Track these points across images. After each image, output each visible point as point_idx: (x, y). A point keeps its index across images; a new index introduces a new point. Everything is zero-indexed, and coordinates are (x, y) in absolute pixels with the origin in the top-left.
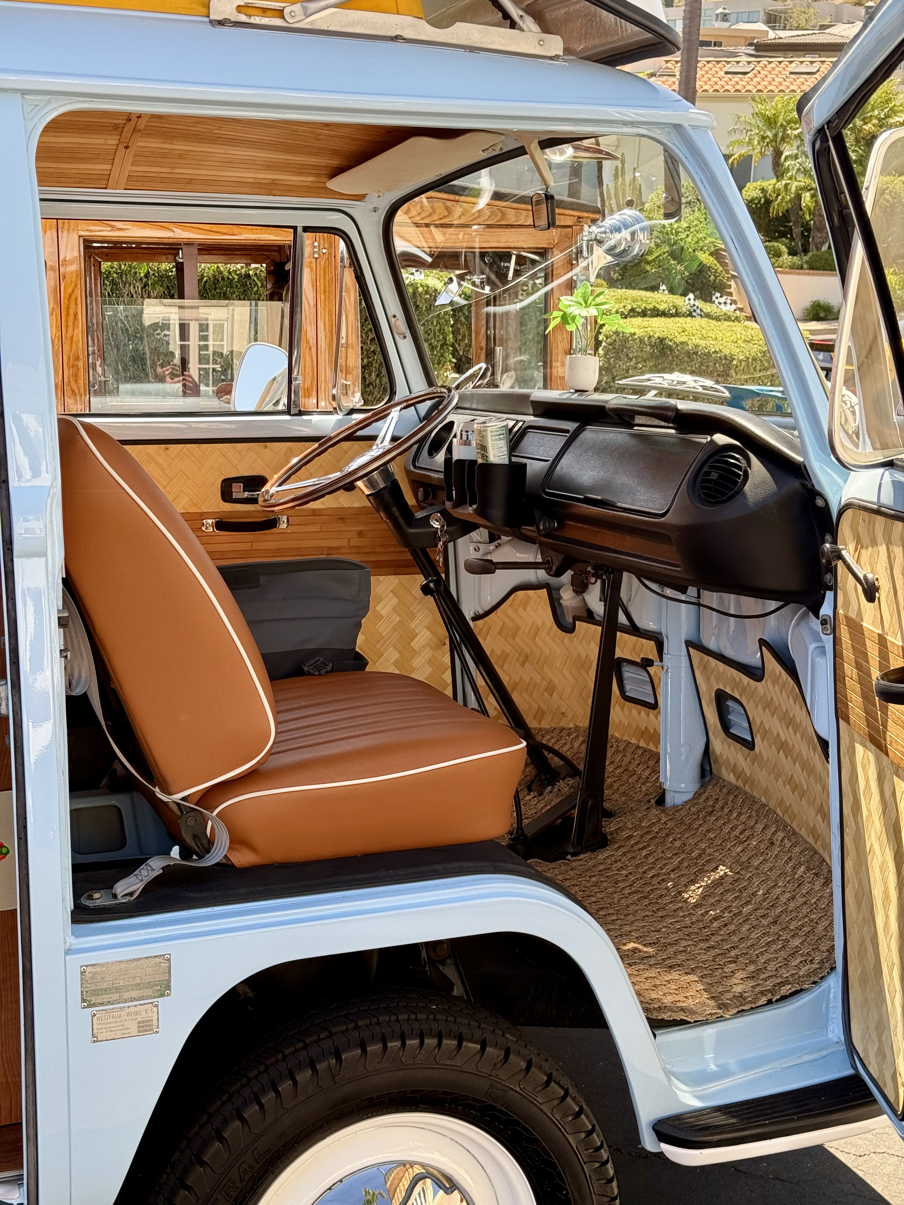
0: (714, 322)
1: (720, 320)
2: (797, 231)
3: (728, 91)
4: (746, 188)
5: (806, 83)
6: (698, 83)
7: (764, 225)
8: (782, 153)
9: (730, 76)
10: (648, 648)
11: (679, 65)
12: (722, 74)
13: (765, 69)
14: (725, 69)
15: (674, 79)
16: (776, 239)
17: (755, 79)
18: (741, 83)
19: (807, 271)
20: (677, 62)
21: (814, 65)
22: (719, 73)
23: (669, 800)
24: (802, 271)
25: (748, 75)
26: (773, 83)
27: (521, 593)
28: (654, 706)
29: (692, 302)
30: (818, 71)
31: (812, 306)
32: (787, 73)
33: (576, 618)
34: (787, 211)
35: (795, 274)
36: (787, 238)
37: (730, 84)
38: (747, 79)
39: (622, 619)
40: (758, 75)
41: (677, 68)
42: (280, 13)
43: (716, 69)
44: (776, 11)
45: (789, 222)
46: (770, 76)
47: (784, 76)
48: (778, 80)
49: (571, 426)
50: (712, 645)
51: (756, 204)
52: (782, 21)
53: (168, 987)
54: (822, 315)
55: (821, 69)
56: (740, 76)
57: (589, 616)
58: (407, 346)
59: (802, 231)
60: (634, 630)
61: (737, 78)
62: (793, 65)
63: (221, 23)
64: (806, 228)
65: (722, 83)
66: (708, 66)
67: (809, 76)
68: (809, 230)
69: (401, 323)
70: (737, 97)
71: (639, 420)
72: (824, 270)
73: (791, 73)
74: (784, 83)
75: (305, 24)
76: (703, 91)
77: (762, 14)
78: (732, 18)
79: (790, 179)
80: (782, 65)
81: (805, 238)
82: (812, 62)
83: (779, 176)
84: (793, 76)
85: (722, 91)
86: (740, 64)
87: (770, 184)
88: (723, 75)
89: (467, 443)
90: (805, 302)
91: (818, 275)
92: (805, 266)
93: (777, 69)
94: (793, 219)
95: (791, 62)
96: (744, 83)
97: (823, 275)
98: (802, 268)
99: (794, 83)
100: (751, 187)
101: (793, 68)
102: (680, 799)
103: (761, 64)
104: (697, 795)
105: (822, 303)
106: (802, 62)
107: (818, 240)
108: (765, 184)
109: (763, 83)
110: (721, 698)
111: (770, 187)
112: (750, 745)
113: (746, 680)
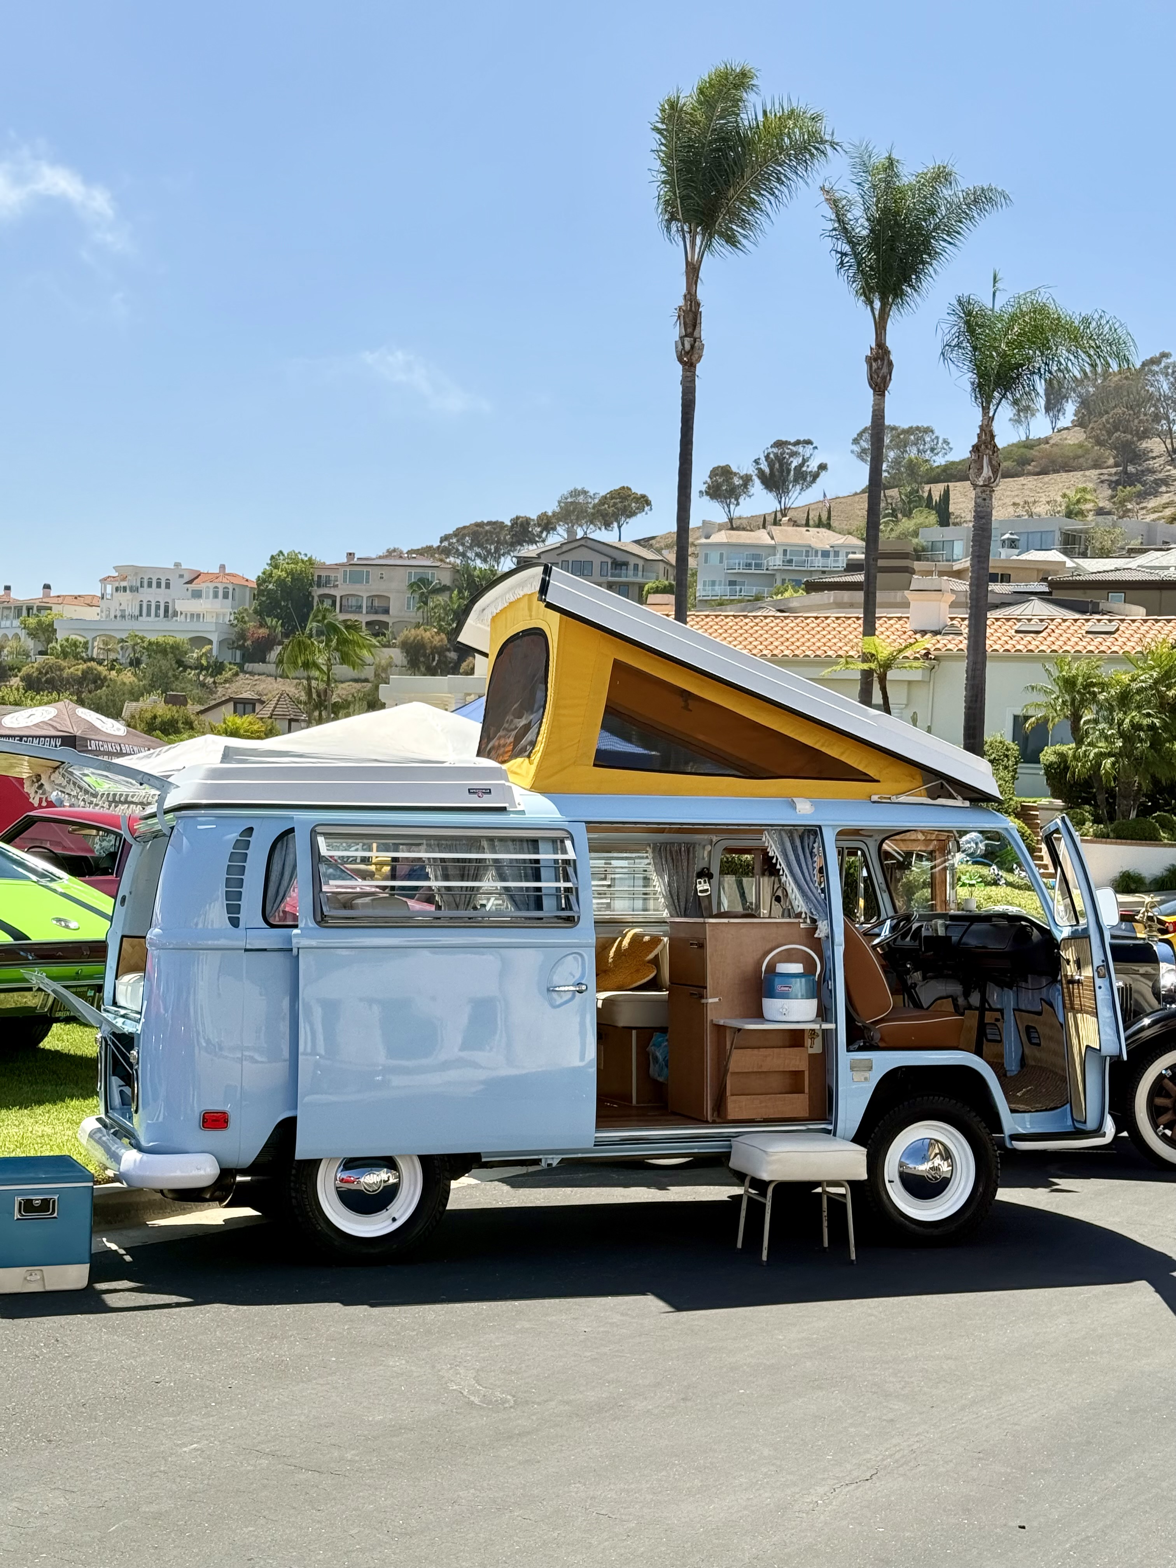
0: (1017, 891)
1: (1022, 889)
2: (1101, 797)
3: (1020, 651)
4: (1044, 752)
5: (1104, 643)
6: (988, 642)
7: (1065, 790)
8: (1081, 717)
9: (1021, 635)
10: (998, 1015)
11: (966, 622)
12: (1012, 632)
13: (1060, 627)
14: (1016, 627)
15: (961, 638)
16: (1079, 806)
17: (1049, 639)
18: (1034, 643)
19: (1114, 840)
20: (963, 619)
21: (1113, 623)
22: (1010, 631)
23: (1008, 1074)
24: (1108, 840)
25: (1042, 635)
26: (1069, 643)
27: (939, 1001)
28: (1000, 1041)
29: (996, 872)
30: (1118, 630)
31: (1121, 877)
32: (1084, 632)
33: (965, 1009)
34: (1090, 777)
35: (1101, 843)
36: (1090, 805)
37: (1022, 644)
38: (1040, 639)
39: (987, 1006)
40: (1052, 634)
41: (963, 626)
42: (890, 798)
43: (1007, 627)
44: (1075, 531)
45: (1092, 788)
46: (1065, 635)
47: (1080, 636)
48: (1074, 639)
49: (968, 924)
50: (1023, 1008)
51: (1055, 769)
52: (1082, 542)
53: (872, 1067)
54: (1133, 886)
55: (1121, 628)
56: (1032, 635)
57: (970, 1007)
58: (886, 896)
59: (1107, 798)
60: (991, 1009)
61: (1029, 637)
62: (1090, 623)
63: (874, 802)
64: (1111, 793)
65: (1014, 642)
66: (996, 623)
67: (1107, 636)
68: (1114, 797)
69: (884, 886)
70: (1031, 657)
71: (994, 919)
72: (1132, 839)
73: (1087, 632)
74: (1080, 643)
75: (896, 801)
76: (992, 651)
77: (1057, 535)
78: (1022, 543)
79: (1089, 744)
80: (1078, 623)
81: (1111, 806)
82: (1110, 621)
83: (1079, 742)
84: (1090, 636)
85: (1013, 651)
86: (1032, 622)
87: (1068, 748)
88: (1014, 634)
89: (928, 929)
90: (1115, 871)
91: (1125, 844)
92: (1112, 835)
93: (1072, 628)
94: (1096, 785)
95: (1087, 620)
96: (1037, 643)
97: (1131, 844)
98: (1108, 837)
99: (1092, 643)
100: (1049, 751)
101: (1088, 626)
102: (1013, 1074)
103: (1055, 623)
104: (1020, 1072)
105: (1132, 874)
106: (1099, 620)
107: (1123, 808)
108: (1064, 748)
109: (1057, 643)
110: (1028, 1029)
111: (1071, 752)
112: (1039, 1045)
113: (1036, 1017)
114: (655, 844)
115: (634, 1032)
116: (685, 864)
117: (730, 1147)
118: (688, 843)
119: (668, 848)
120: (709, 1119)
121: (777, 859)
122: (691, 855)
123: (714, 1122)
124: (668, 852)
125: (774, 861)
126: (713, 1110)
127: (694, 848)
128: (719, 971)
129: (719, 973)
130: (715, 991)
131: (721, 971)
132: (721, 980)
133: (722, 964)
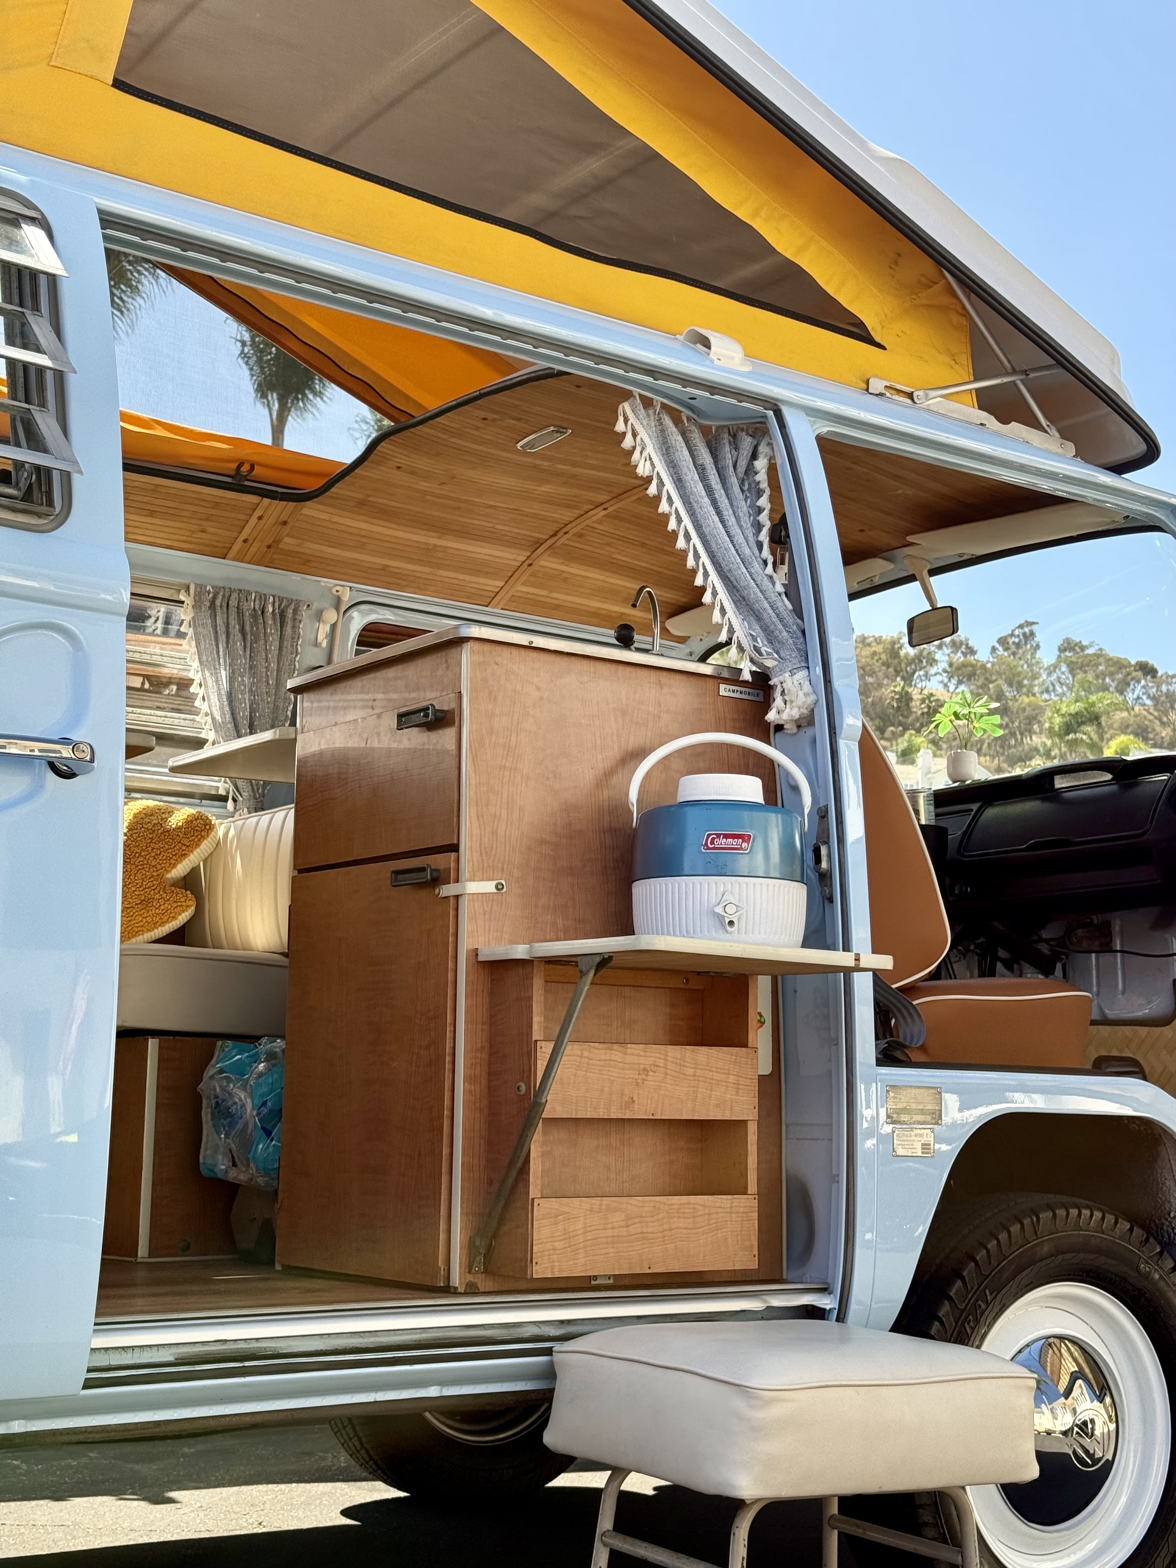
42: (910, 396)
63: (878, 395)
75: (924, 405)
114: (201, 588)
115: (153, 1044)
116: (274, 647)
117: (550, 1373)
118: (281, 600)
119: (233, 602)
120: (456, 1280)
121: (661, 484)
122: (288, 630)
123: (472, 1290)
124: (233, 612)
125: (652, 490)
126: (471, 1247)
127: (295, 611)
128: (499, 797)
129: (499, 804)
130: (485, 858)
131: (505, 796)
132: (504, 824)
133: (507, 773)
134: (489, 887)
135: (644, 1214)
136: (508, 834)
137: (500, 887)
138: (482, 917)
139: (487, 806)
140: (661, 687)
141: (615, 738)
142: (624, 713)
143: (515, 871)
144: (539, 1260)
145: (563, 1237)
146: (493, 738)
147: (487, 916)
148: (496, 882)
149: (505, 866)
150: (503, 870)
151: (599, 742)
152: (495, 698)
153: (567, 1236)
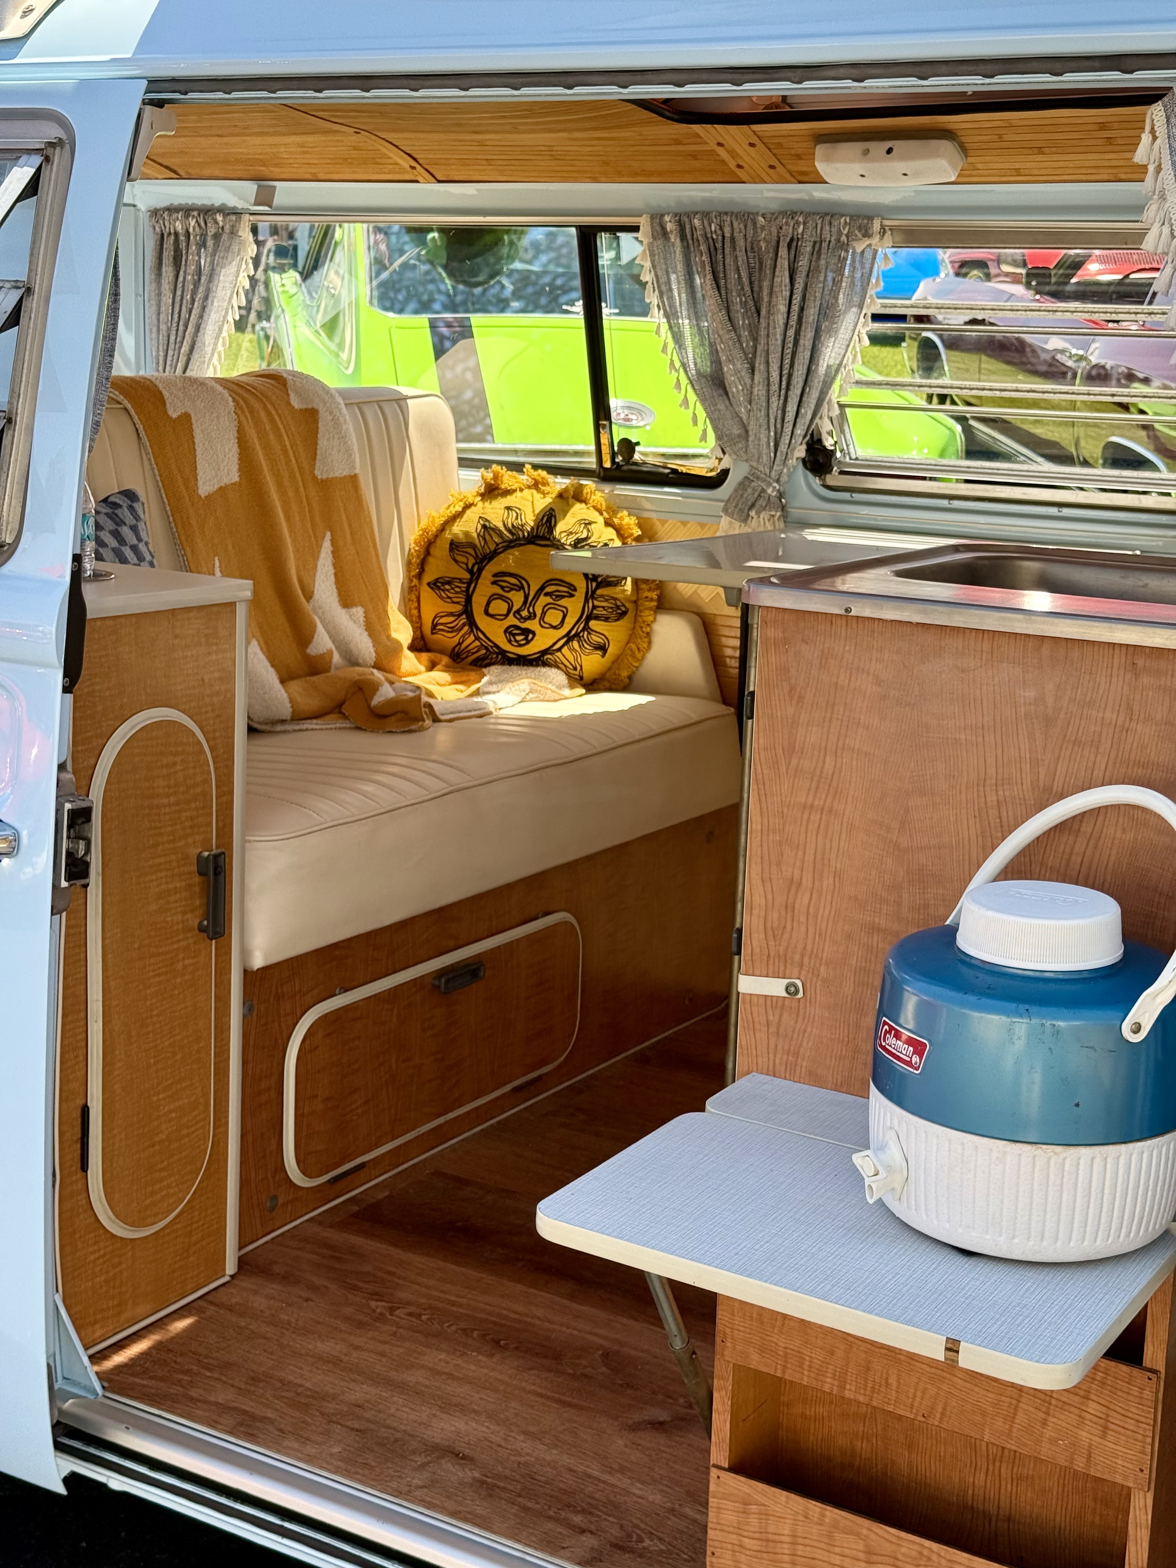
128: (800, 853)
129: (798, 864)
130: (772, 943)
131: (810, 852)
132: (807, 896)
133: (815, 817)
134: (776, 987)
135: (900, 1557)
136: (812, 910)
137: (793, 989)
138: (765, 1029)
139: (779, 864)
140: (1137, 676)
141: (1026, 767)
142: (1048, 722)
143: (823, 968)
144: (718, 1552)
145: (757, 1535)
146: (794, 761)
147: (773, 1029)
148: (786, 981)
149: (806, 959)
150: (801, 966)
151: (992, 772)
152: (801, 698)
153: (764, 1536)
